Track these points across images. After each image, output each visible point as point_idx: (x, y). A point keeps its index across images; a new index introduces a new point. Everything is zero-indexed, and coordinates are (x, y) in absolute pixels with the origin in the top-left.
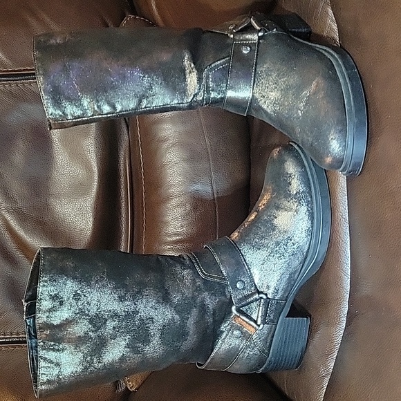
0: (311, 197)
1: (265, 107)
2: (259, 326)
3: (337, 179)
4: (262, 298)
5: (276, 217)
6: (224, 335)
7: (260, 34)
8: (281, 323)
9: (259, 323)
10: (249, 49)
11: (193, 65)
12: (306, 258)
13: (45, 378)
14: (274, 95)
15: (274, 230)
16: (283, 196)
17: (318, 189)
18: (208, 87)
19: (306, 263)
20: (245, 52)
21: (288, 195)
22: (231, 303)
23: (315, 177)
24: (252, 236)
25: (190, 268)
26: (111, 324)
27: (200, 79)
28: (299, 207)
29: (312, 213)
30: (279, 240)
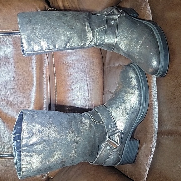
0: (140, 87)
1: (122, 47)
2: (118, 144)
3: (151, 79)
4: (119, 132)
5: (125, 96)
6: (103, 148)
7: (119, 16)
8: (127, 143)
9: (118, 143)
10: (114, 22)
11: (90, 28)
12: (138, 114)
13: (24, 169)
14: (126, 42)
15: (124, 102)
16: (128, 87)
17: (143, 84)
18: (97, 38)
19: (138, 116)
20: (112, 23)
21: (130, 87)
22: (106, 134)
23: (142, 78)
24: (115, 105)
25: (88, 118)
26: (55, 144)
27: (93, 35)
28: (135, 91)
29: (141, 94)
30: (126, 106)
